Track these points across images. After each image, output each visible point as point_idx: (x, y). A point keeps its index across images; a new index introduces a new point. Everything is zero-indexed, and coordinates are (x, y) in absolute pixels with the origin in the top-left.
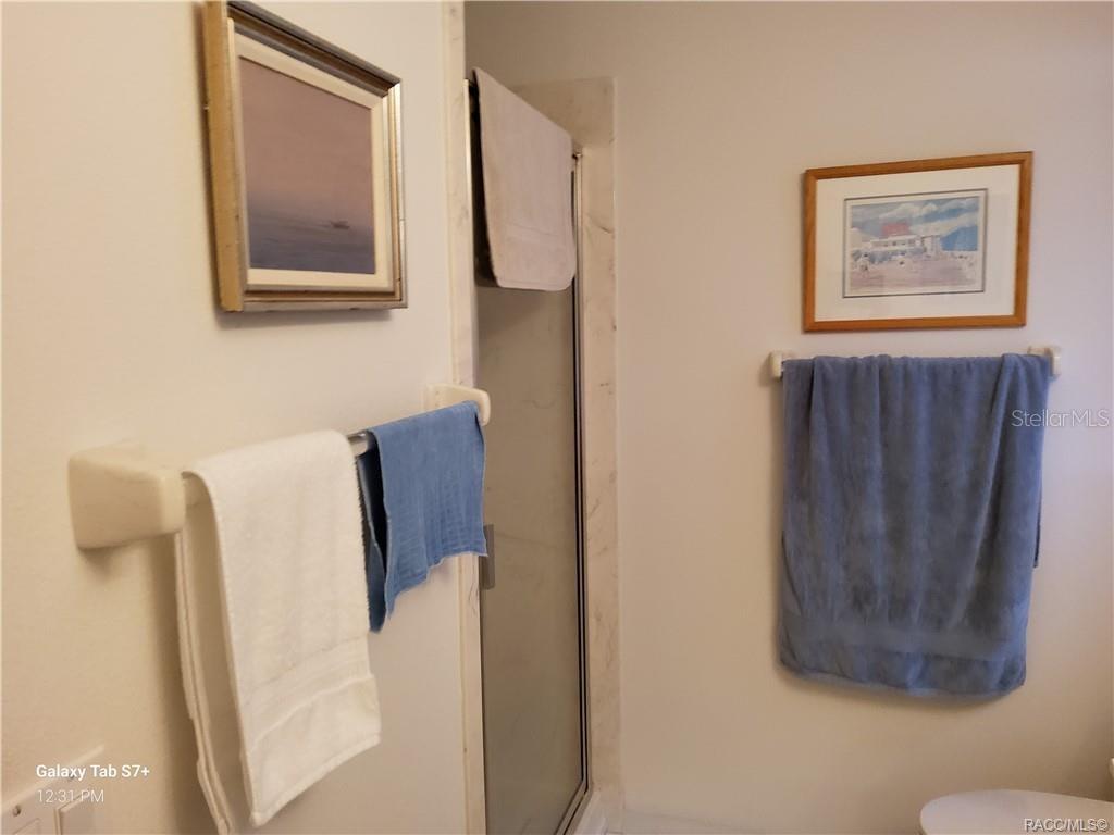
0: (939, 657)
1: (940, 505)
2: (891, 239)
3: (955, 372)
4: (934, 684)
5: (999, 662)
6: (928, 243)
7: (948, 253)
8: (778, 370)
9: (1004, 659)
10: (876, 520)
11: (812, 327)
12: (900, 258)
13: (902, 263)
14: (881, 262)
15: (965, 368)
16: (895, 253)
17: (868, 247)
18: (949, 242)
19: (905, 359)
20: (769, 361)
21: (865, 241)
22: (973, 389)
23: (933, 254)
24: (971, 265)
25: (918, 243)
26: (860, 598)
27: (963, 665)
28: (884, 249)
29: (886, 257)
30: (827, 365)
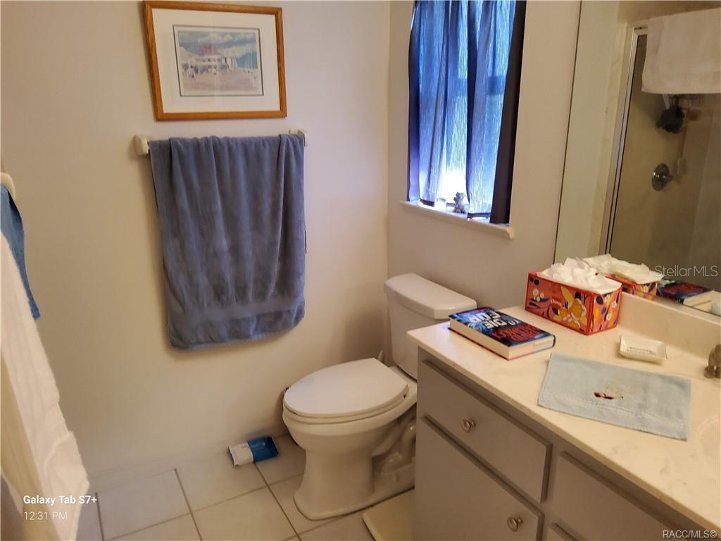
0: (265, 315)
1: (257, 226)
2: (207, 57)
3: (256, 146)
4: (263, 331)
5: (295, 309)
6: (229, 61)
7: (242, 69)
8: (146, 149)
9: (296, 307)
10: (223, 243)
11: (160, 117)
12: (214, 70)
13: (215, 74)
14: (202, 72)
15: (261, 143)
16: (210, 67)
17: (193, 61)
18: (242, 61)
19: (227, 139)
20: (135, 142)
21: (191, 56)
22: (267, 155)
23: (233, 70)
24: (255, 78)
25: (223, 61)
26: (218, 292)
27: (278, 315)
28: (203, 63)
29: (205, 69)
30: (180, 144)
